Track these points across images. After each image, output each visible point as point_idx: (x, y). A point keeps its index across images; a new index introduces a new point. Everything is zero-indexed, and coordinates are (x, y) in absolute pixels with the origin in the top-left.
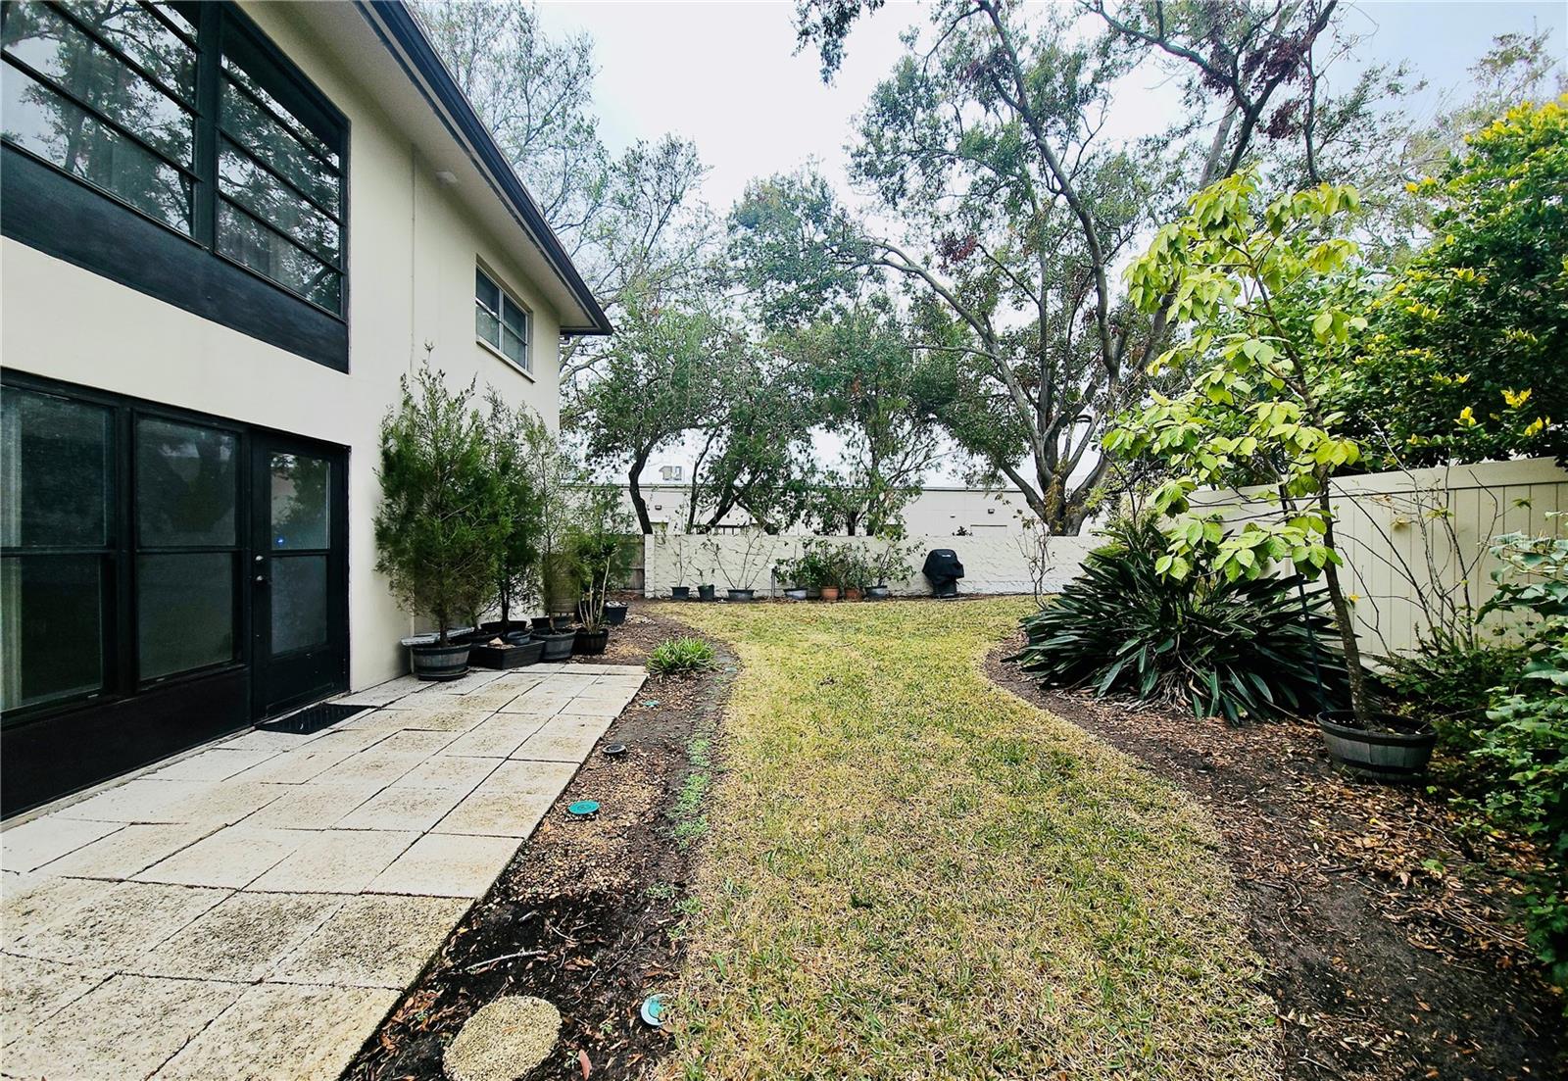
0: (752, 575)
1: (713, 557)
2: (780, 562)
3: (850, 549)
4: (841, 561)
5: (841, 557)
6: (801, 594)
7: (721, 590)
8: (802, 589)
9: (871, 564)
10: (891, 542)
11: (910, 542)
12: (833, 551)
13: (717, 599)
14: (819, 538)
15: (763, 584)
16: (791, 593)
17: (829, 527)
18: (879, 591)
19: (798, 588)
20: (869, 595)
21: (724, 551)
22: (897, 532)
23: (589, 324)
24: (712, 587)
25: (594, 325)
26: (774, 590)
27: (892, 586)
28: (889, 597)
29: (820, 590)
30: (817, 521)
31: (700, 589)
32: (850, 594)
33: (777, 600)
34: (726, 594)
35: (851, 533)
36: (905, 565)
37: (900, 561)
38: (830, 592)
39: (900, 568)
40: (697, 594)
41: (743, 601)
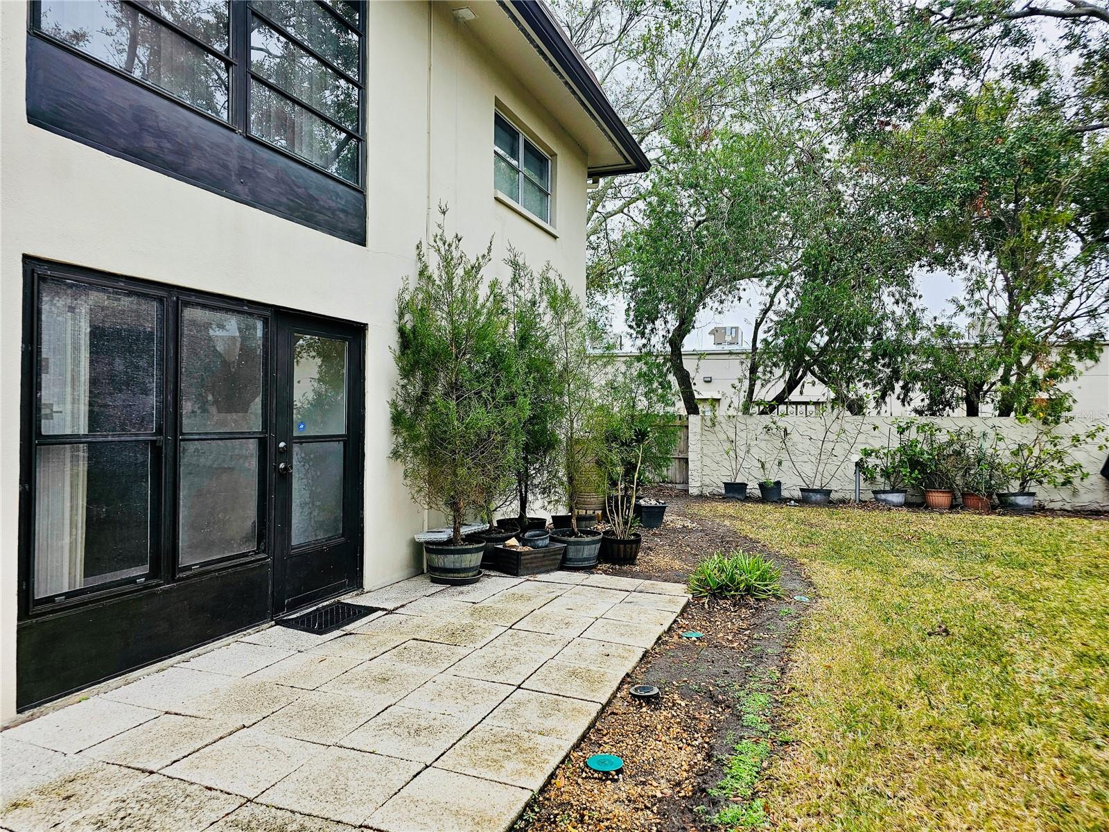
0: (831, 468)
1: (778, 443)
2: (867, 453)
3: (970, 435)
4: (957, 453)
5: (956, 447)
6: (897, 498)
7: (791, 488)
8: (898, 491)
9: (1005, 458)
10: (1044, 428)
11: (1079, 428)
12: (942, 438)
13: (786, 501)
14: (923, 420)
15: (843, 482)
16: (883, 496)
17: (937, 404)
18: (1022, 501)
19: (893, 491)
20: (1004, 505)
21: (794, 437)
22: (1055, 409)
23: (622, 160)
24: (778, 484)
25: (628, 162)
26: (858, 491)
27: (1043, 493)
28: (1040, 510)
29: (924, 495)
30: (919, 397)
31: (762, 486)
32: (970, 501)
33: (863, 504)
34: (797, 494)
35: (973, 411)
36: (1068, 462)
37: (1059, 456)
38: (939, 498)
39: (1059, 467)
40: (758, 493)
41: (818, 504)
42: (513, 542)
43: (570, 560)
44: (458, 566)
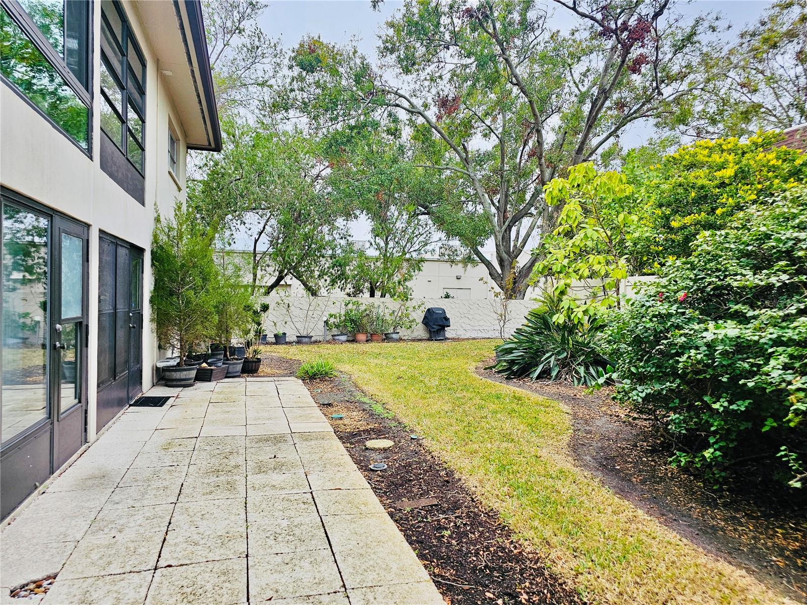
0: (312, 325)
1: (285, 311)
2: (331, 316)
3: (373, 306)
4: (368, 315)
5: (368, 312)
6: (344, 338)
7: (291, 337)
8: (344, 335)
9: (388, 317)
10: (402, 303)
11: (414, 303)
12: (362, 308)
13: (290, 343)
14: (354, 299)
15: (318, 331)
16: (337, 337)
17: (358, 291)
18: (394, 336)
19: (342, 334)
20: (387, 338)
21: (292, 308)
22: (405, 297)
23: (207, 143)
24: (284, 334)
25: (210, 144)
26: (325, 335)
27: (403, 332)
28: (400, 340)
29: (355, 336)
30: (349, 288)
31: (276, 336)
32: (375, 338)
33: (328, 342)
34: (295, 339)
35: (372, 295)
36: (411, 319)
37: (407, 316)
38: (362, 337)
39: (408, 320)
40: (273, 340)
41: (306, 343)
42: (204, 365)
43: (230, 373)
44: (187, 377)
